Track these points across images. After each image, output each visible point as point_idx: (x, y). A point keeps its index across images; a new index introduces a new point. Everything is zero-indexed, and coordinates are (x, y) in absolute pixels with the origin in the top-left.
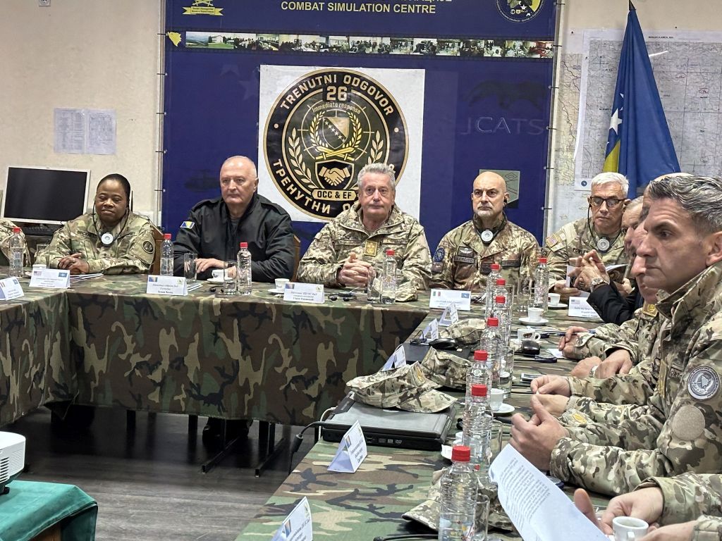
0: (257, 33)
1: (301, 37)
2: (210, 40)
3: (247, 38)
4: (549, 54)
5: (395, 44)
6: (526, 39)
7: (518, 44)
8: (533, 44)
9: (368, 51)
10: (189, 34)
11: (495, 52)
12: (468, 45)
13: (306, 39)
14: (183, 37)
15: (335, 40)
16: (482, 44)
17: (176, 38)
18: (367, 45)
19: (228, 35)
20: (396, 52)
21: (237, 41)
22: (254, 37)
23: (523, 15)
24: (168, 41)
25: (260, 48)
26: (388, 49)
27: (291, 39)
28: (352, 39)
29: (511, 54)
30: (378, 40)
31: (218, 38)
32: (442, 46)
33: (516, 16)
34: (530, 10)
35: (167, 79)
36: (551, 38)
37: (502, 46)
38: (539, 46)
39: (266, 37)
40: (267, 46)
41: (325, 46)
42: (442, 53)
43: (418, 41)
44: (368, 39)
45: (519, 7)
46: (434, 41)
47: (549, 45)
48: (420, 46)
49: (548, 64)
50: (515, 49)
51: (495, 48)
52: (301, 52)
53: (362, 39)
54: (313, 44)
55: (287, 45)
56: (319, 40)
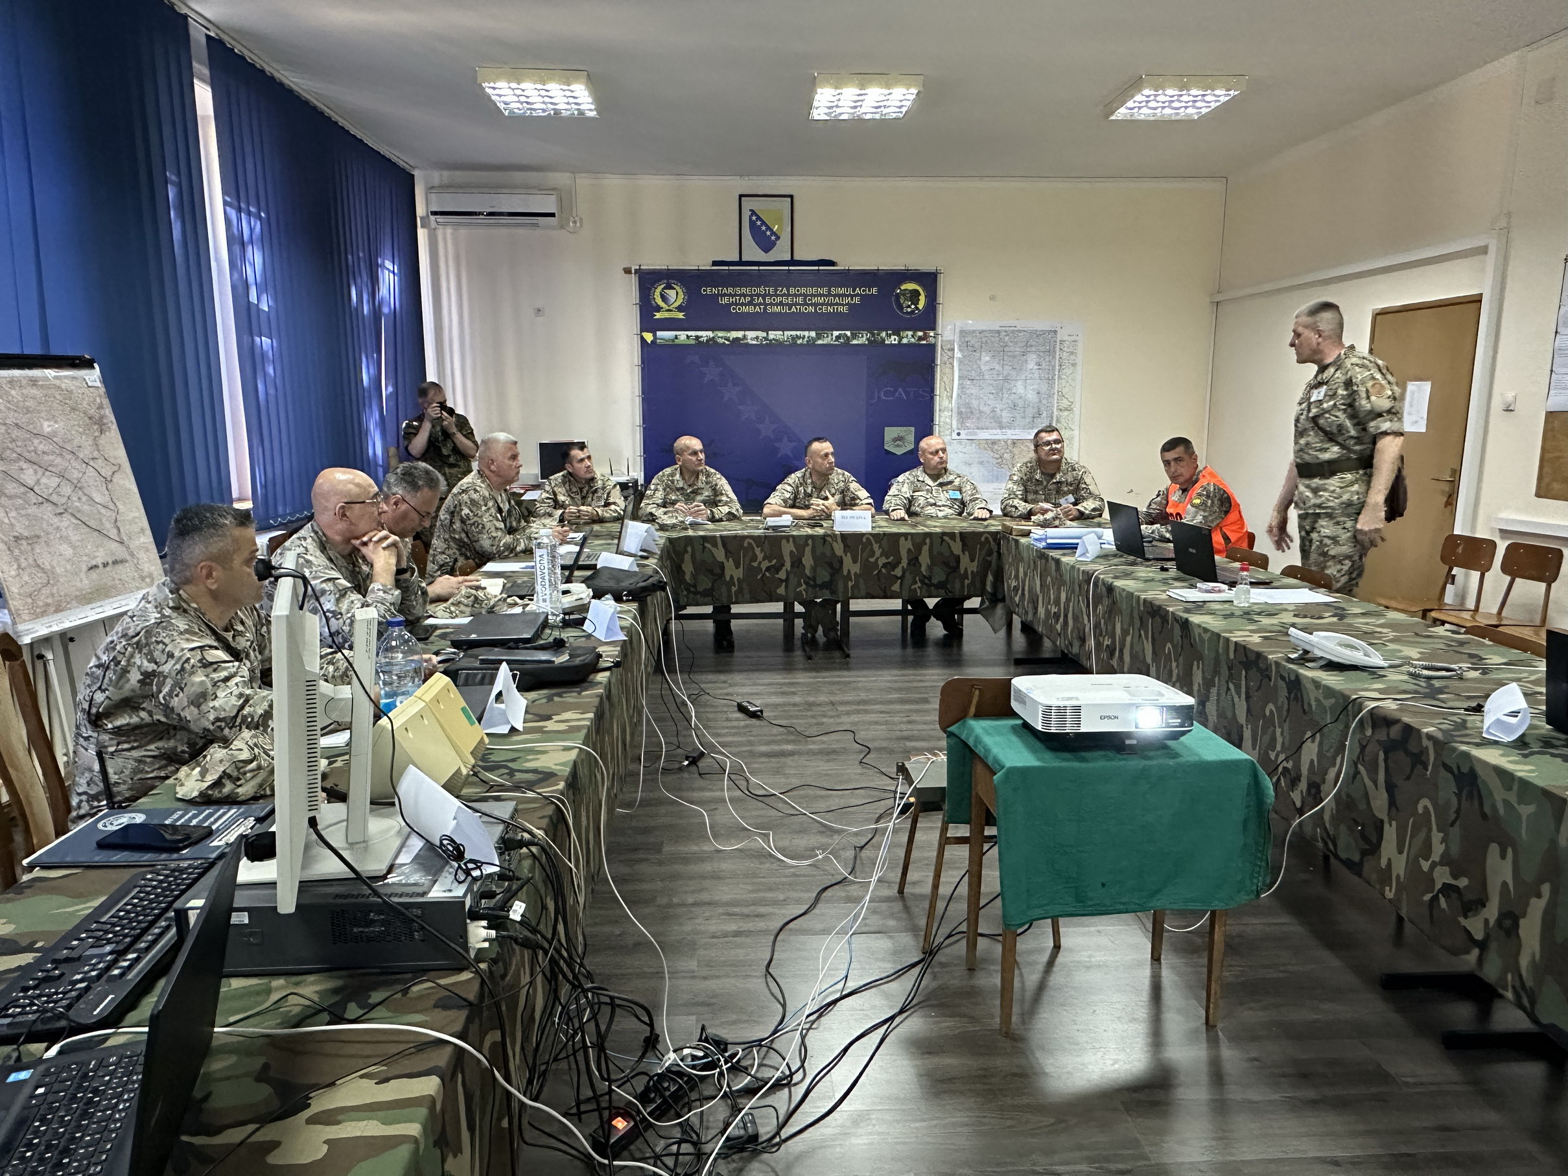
0: (713, 330)
1: (747, 333)
2: (676, 337)
3: (705, 335)
4: (932, 340)
5: (819, 337)
6: (915, 330)
7: (910, 333)
8: (920, 334)
9: (800, 342)
10: (659, 334)
11: (894, 340)
12: (873, 335)
13: (751, 334)
14: (655, 335)
15: (772, 335)
16: (884, 334)
17: (649, 337)
18: (798, 337)
19: (690, 333)
20: (820, 342)
21: (697, 337)
22: (710, 334)
23: (913, 312)
24: (643, 339)
25: (716, 342)
26: (814, 340)
27: (740, 334)
28: (786, 333)
29: (905, 341)
30: (806, 333)
31: (682, 335)
32: (854, 336)
33: (907, 313)
34: (917, 308)
35: (643, 369)
36: (934, 329)
37: (899, 335)
38: (925, 334)
39: (720, 334)
40: (721, 341)
41: (766, 339)
42: (855, 342)
43: (836, 333)
44: (798, 333)
45: (909, 306)
46: (848, 333)
47: (932, 334)
48: (838, 338)
49: (932, 348)
50: (908, 337)
51: (893, 337)
52: (747, 344)
53: (794, 333)
54: (757, 338)
55: (737, 339)
56: (762, 334)
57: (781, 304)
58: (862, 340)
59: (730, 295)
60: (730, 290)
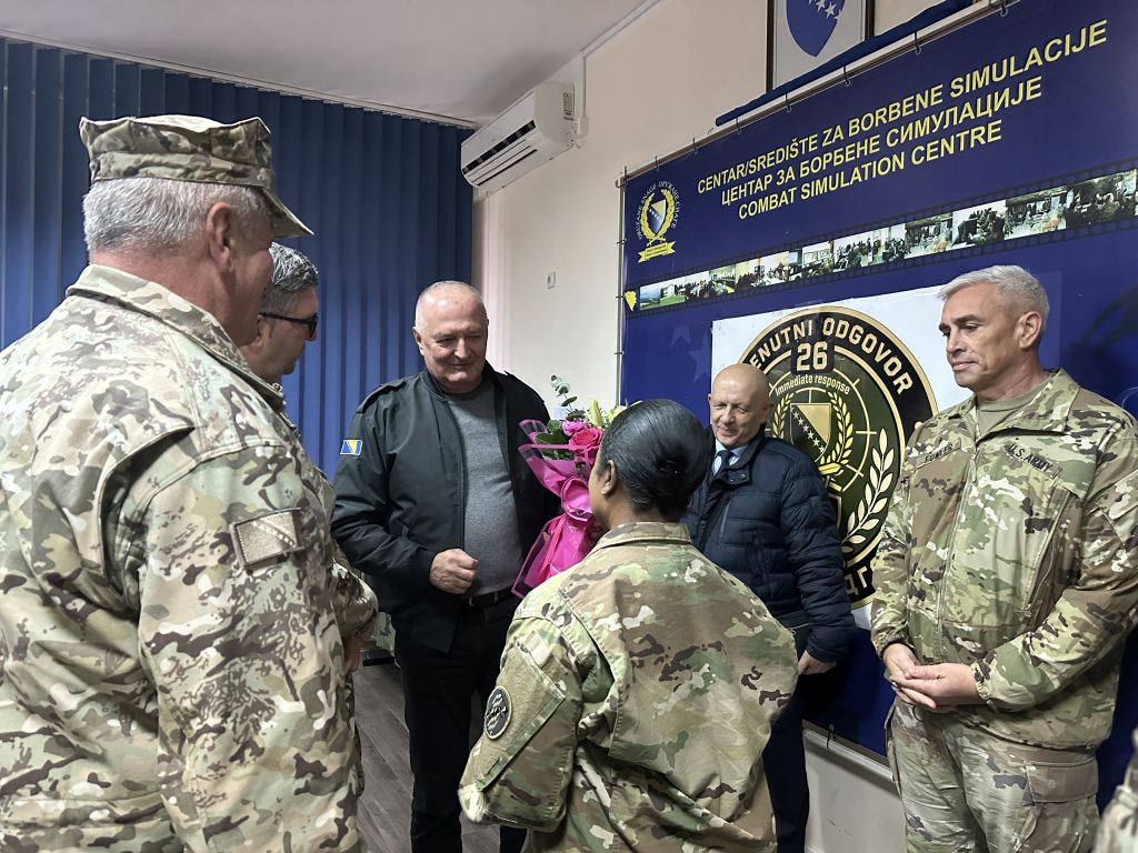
1: (762, 261)
2: (663, 293)
5: (915, 236)
9: (866, 261)
10: (643, 290)
12: (1086, 193)
13: (770, 262)
14: (638, 296)
15: (811, 254)
16: (1129, 183)
18: (864, 249)
19: (678, 282)
20: (917, 252)
21: (689, 287)
22: (706, 277)
24: (625, 305)
25: (713, 293)
26: (901, 248)
27: (750, 267)
28: (838, 243)
30: (883, 235)
31: (670, 288)
32: (1019, 213)
39: (722, 273)
40: (720, 289)
41: (796, 268)
42: (1020, 232)
43: (962, 216)
44: (863, 238)
48: (969, 227)
53: (855, 240)
54: (780, 269)
55: (747, 279)
56: (787, 258)
57: (831, 170)
58: (1047, 219)
59: (741, 181)
60: (741, 171)
